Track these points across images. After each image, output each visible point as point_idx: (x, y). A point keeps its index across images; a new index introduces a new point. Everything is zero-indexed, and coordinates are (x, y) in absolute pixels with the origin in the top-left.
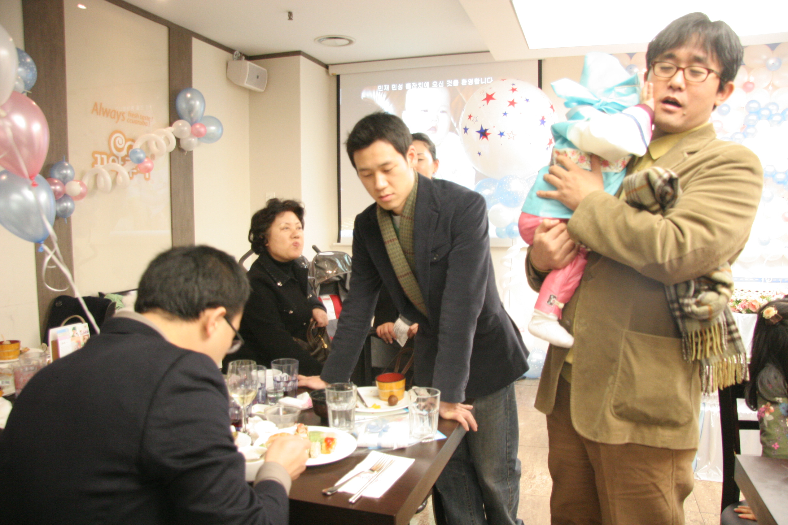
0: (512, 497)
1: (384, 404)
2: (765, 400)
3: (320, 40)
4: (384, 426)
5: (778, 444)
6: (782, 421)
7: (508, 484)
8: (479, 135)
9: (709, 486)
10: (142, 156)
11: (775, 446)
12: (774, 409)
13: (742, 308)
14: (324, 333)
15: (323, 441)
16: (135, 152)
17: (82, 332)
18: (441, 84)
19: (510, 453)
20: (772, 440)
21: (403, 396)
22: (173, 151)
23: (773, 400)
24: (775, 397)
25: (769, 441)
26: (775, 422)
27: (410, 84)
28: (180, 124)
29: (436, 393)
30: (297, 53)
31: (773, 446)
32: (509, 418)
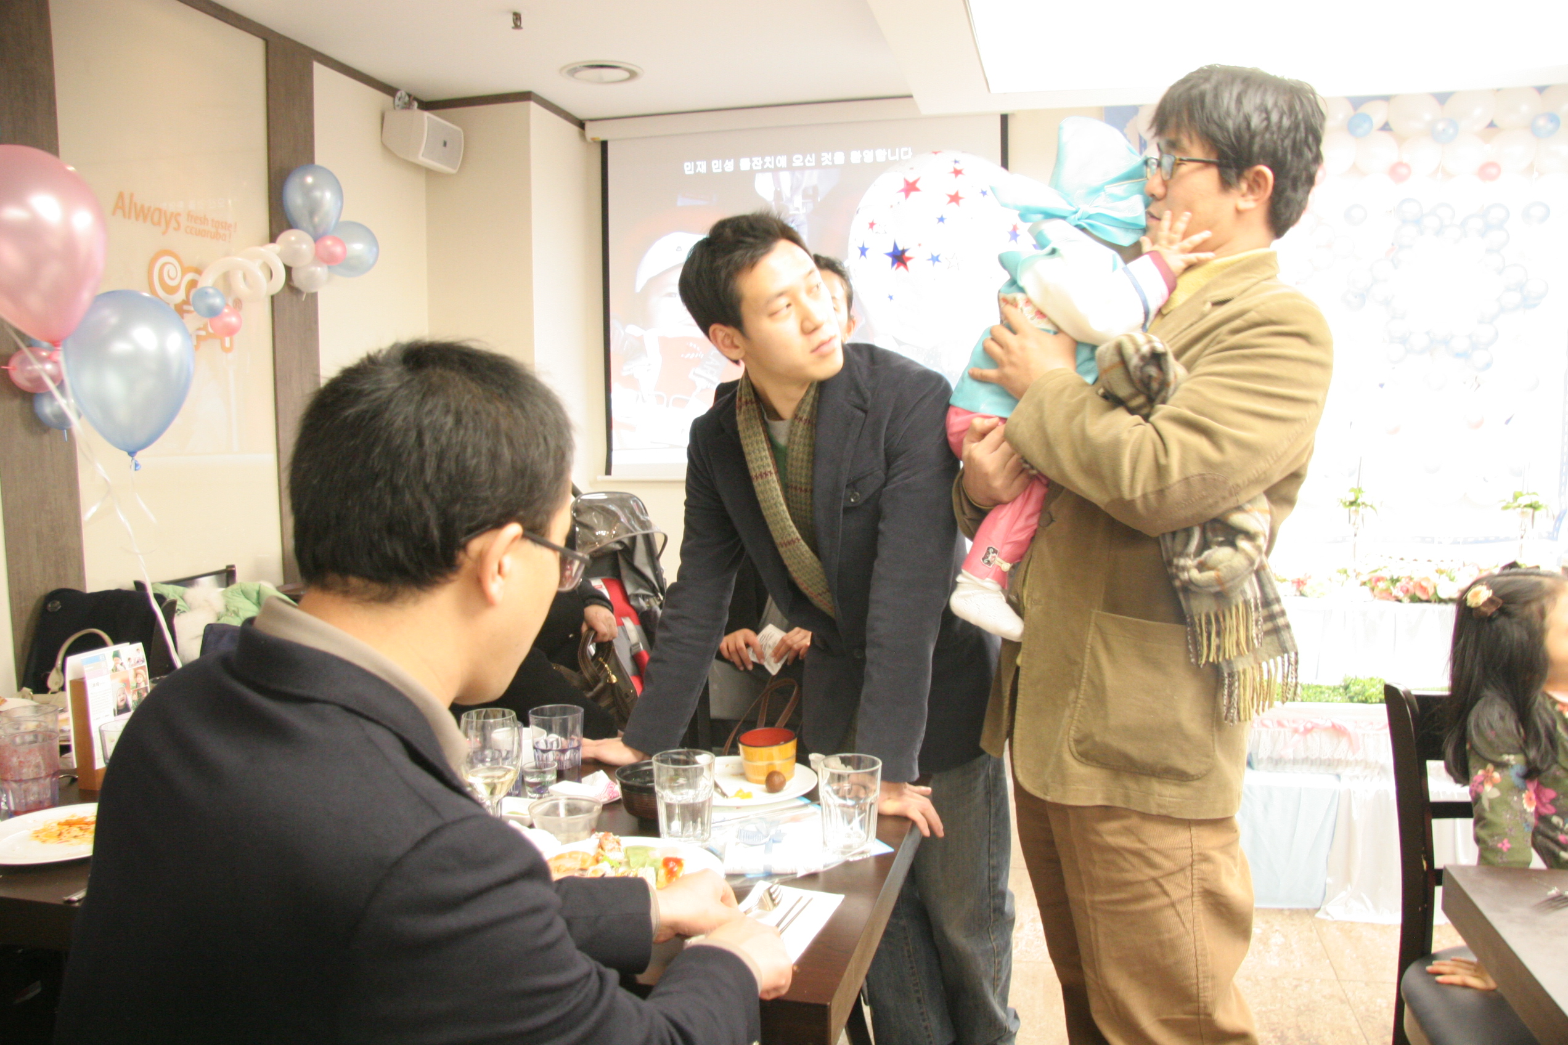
0: (1000, 963)
1: (757, 790)
2: (1484, 761)
3: (573, 71)
4: (773, 832)
5: (1509, 842)
6: (1515, 798)
7: (990, 938)
8: (890, 260)
9: (1351, 931)
10: (217, 301)
11: (1503, 844)
12: (1501, 777)
13: (1403, 592)
14: (608, 654)
15: (660, 864)
16: (204, 294)
17: (133, 662)
18: (811, 160)
19: (996, 879)
20: (1497, 835)
21: (792, 773)
22: (278, 294)
23: (1499, 759)
24: (1501, 754)
25: (1492, 836)
26: (1502, 801)
27: (748, 159)
28: (293, 238)
29: (874, 763)
30: (525, 96)
31: (1499, 845)
32: (993, 811)
